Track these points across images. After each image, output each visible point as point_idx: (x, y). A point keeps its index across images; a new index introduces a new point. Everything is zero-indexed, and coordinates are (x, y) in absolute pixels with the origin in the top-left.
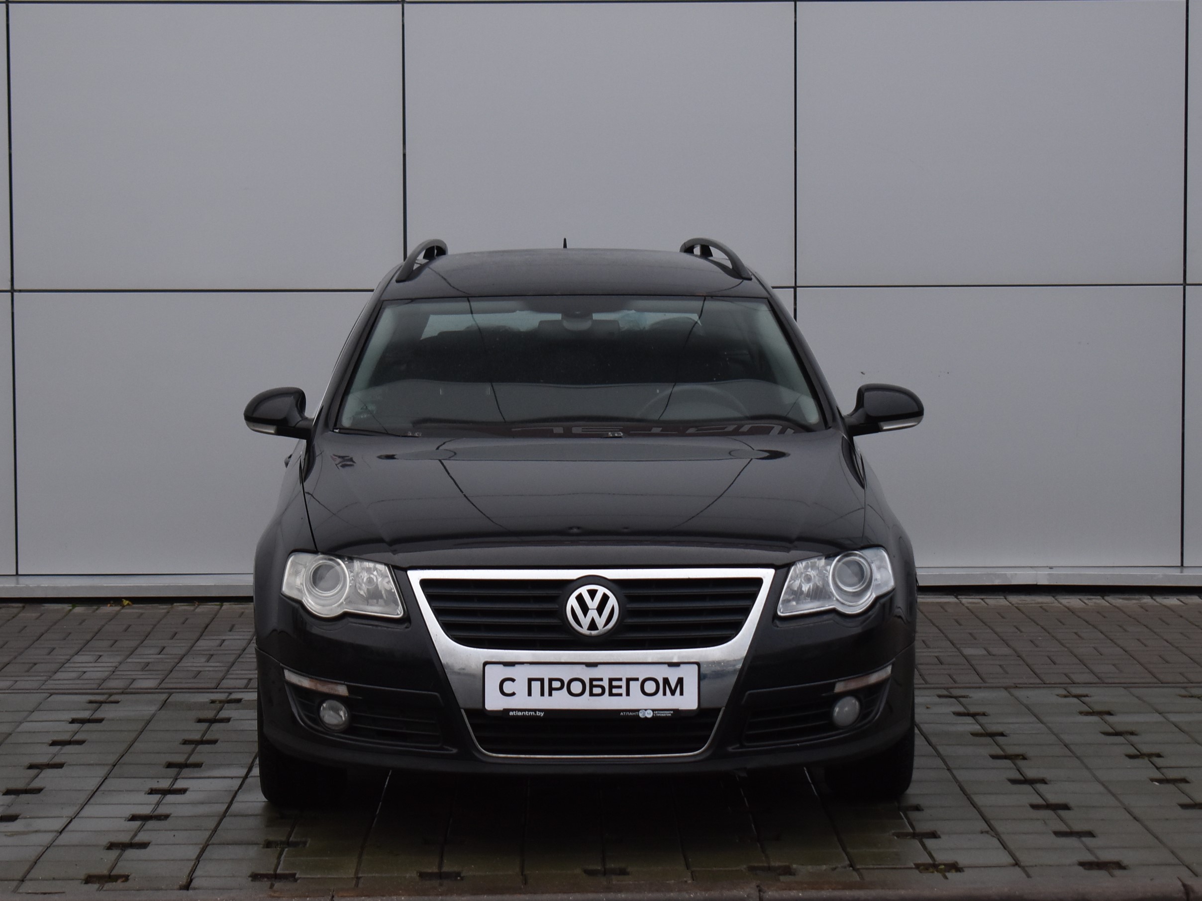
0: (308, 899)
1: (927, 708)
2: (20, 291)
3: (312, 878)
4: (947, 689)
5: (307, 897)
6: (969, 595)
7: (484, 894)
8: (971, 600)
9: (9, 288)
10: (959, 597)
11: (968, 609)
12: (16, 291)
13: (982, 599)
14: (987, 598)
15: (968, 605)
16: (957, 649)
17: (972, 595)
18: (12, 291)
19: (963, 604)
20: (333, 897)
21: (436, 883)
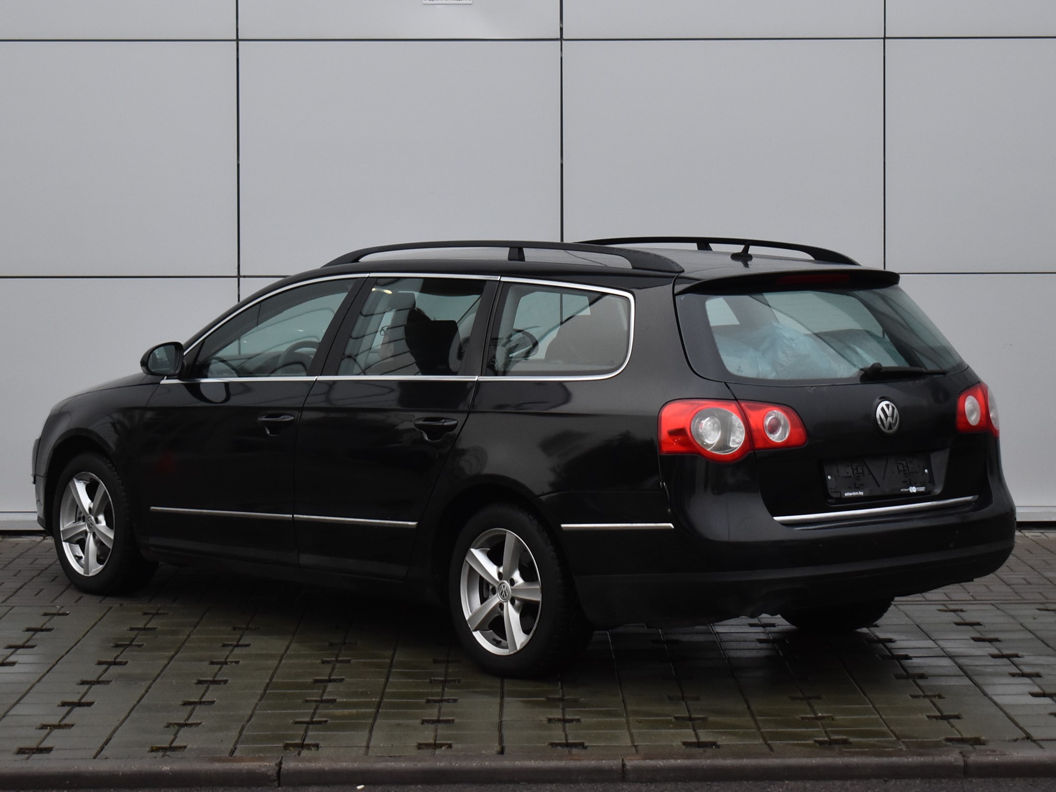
0: (604, 761)
1: (1034, 618)
2: (245, 277)
3: (598, 746)
4: (1043, 603)
5: (603, 760)
6: (1031, 530)
8: (1033, 534)
9: (236, 274)
10: (1022, 531)
11: (1034, 541)
12: (241, 277)
13: (1042, 533)
14: (1046, 532)
15: (1032, 538)
16: (1038, 572)
17: (1033, 530)
18: (239, 276)
19: (1027, 537)
20: (623, 760)
21: (701, 750)
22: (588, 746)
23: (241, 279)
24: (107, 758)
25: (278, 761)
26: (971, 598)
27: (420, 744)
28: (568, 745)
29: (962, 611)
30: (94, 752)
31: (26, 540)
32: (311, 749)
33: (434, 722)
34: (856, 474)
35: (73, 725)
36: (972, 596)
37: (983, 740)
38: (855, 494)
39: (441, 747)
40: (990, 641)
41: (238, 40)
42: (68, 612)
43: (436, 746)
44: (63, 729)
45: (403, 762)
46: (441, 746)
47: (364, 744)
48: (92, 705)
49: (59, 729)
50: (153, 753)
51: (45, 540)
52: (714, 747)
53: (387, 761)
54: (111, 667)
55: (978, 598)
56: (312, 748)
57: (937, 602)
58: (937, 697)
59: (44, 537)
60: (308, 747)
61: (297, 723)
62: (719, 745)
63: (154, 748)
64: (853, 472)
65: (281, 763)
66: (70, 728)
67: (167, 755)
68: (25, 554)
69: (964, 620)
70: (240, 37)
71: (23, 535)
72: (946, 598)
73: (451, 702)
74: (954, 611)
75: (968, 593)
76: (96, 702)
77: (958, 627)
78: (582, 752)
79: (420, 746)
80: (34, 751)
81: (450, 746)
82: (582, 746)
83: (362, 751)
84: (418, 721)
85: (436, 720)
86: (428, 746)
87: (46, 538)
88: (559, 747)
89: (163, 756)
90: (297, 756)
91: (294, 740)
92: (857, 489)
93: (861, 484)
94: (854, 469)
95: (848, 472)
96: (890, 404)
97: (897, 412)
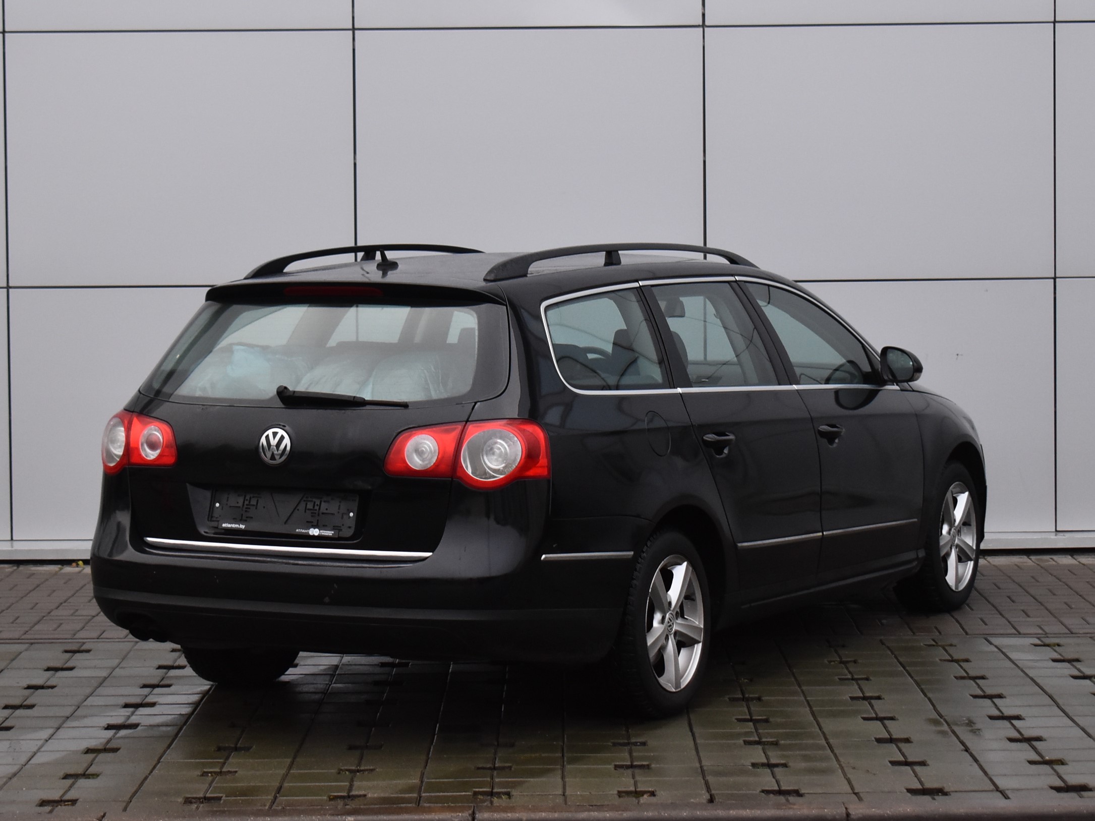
22: (804, 793)
25: (470, 812)
27: (619, 792)
28: (780, 792)
33: (628, 767)
34: (247, 505)
38: (234, 526)
39: (643, 795)
41: (354, 29)
43: (638, 794)
45: (607, 811)
46: (642, 793)
47: (560, 792)
52: (940, 794)
53: (589, 811)
56: (503, 797)
60: (498, 795)
61: (479, 768)
62: (947, 792)
63: (331, 797)
64: (244, 502)
70: (356, 26)
73: (639, 746)
78: (800, 799)
79: (620, 794)
80: (201, 800)
81: (653, 794)
82: (797, 793)
83: (559, 800)
84: (611, 767)
85: (629, 765)
86: (628, 793)
88: (772, 795)
89: (344, 805)
90: (490, 805)
91: (482, 788)
92: (241, 521)
93: (247, 517)
94: (247, 500)
95: (238, 503)
96: (281, 432)
97: (287, 441)
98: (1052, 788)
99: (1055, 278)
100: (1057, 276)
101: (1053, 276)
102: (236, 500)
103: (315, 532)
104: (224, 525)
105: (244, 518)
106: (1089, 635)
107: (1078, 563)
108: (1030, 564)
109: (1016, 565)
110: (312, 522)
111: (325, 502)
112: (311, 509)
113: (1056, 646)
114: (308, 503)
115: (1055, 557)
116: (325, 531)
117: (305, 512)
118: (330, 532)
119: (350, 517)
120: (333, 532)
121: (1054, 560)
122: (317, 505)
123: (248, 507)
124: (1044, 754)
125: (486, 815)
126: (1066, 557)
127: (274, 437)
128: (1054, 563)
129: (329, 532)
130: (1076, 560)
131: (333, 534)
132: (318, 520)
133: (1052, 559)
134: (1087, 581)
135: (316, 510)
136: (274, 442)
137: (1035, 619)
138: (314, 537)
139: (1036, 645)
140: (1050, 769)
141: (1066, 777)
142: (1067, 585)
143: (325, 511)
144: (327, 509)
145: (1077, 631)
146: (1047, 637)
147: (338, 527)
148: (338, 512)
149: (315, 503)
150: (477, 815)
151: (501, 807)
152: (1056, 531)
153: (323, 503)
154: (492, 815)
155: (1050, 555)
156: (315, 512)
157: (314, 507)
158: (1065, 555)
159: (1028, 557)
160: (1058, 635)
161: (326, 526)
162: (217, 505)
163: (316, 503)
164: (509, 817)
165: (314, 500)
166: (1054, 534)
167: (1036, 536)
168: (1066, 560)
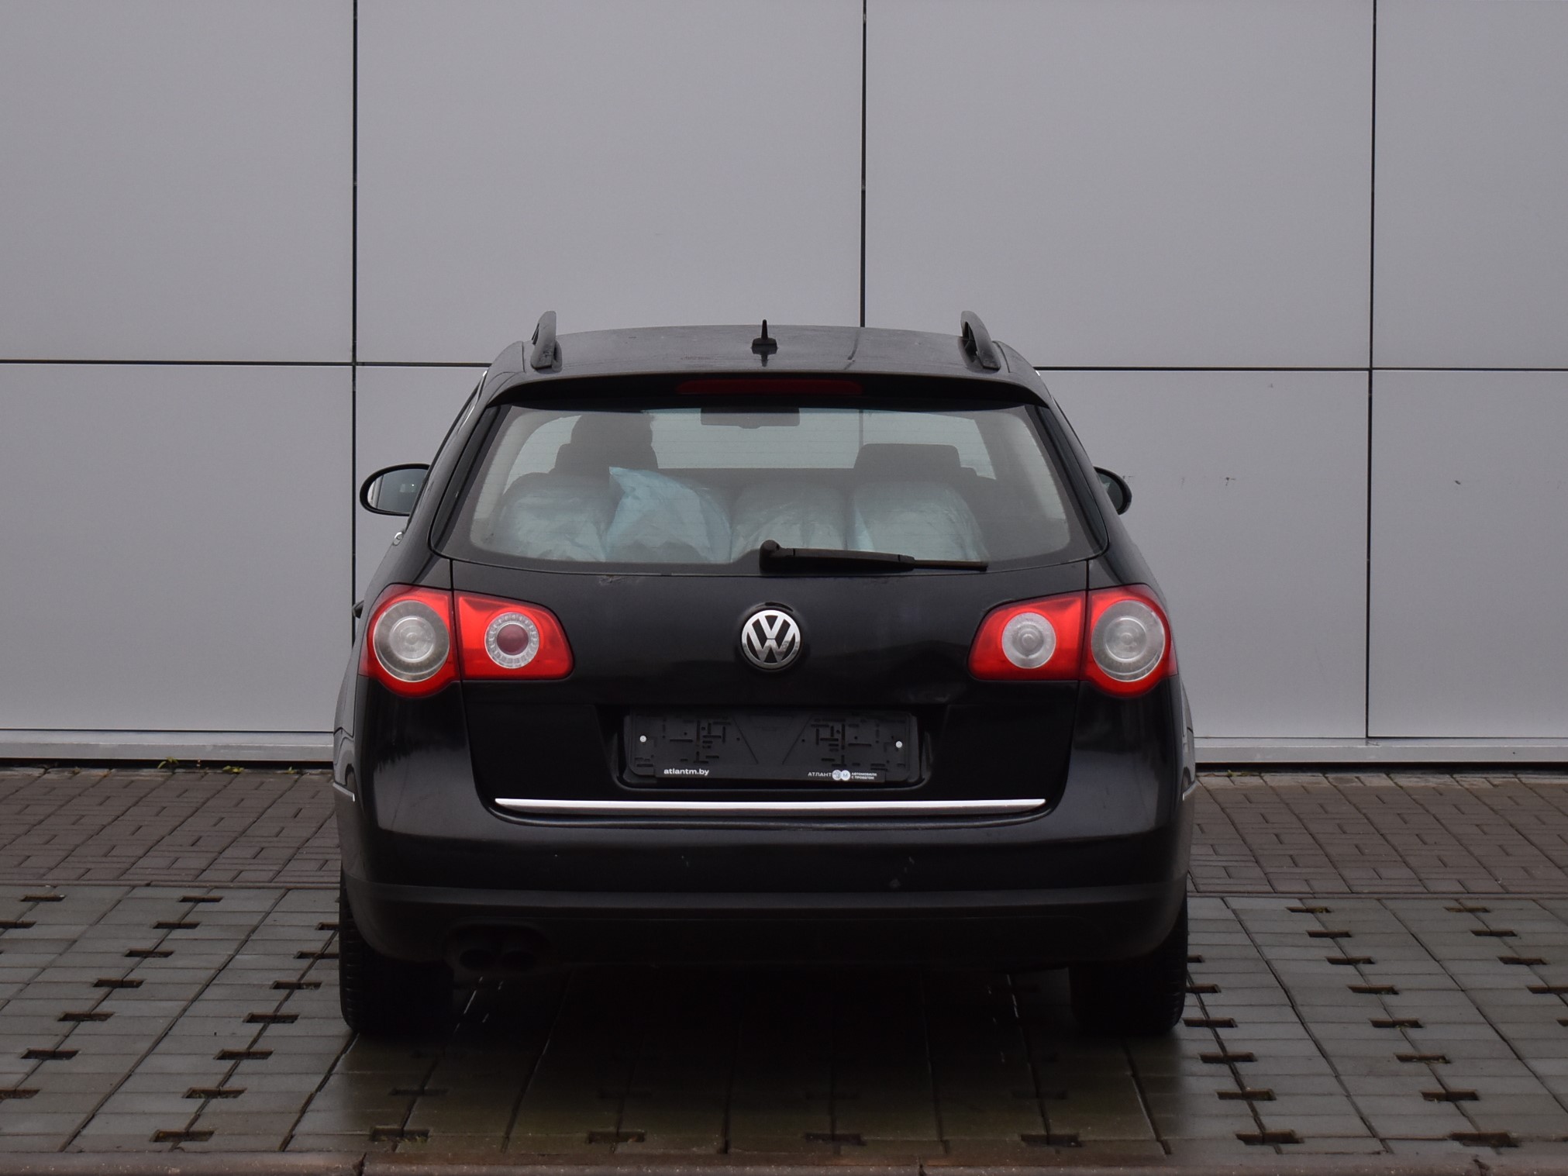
0: (890, 1168)
2: (363, 364)
3: (883, 1141)
5: (889, 1166)
7: (1119, 1165)
9: (350, 360)
12: (358, 364)
18: (354, 364)
20: (921, 1166)
21: (1051, 1150)
22: (866, 1141)
23: (357, 367)
24: (81, 1152)
25: (358, 1162)
26: (1501, 890)
27: (593, 1134)
29: (1485, 910)
30: (63, 1140)
31: (16, 773)
32: (416, 1140)
33: (619, 1095)
34: (705, 737)
35: (36, 1092)
36: (1502, 886)
37: (1514, 1139)
38: (687, 772)
39: (626, 1140)
40: (1529, 963)
42: (62, 896)
43: (619, 1138)
44: (20, 1098)
45: (561, 1164)
46: (626, 1137)
47: (503, 1132)
48: (74, 1058)
49: (14, 1098)
50: (158, 1144)
51: (46, 775)
52: (1073, 1145)
53: (534, 1164)
54: (115, 990)
55: (1511, 889)
56: (417, 1137)
57: (1445, 896)
58: (1440, 1060)
59: (46, 769)
60: (412, 1135)
61: (396, 1093)
62: (1082, 1142)
63: (161, 1135)
64: (698, 732)
65: (362, 1164)
66: (32, 1096)
67: (178, 1148)
68: (11, 797)
69: (1487, 927)
71: (13, 766)
72: (1461, 889)
74: (1472, 911)
75: (1496, 880)
76: (80, 1052)
77: (1479, 938)
78: (856, 1151)
79: (593, 1137)
81: (641, 1138)
82: (856, 1140)
83: (498, 1145)
84: (595, 1093)
85: (623, 1092)
86: (605, 1136)
87: (50, 770)
88: (818, 1143)
89: (172, 1150)
90: (390, 1151)
91: (387, 1125)
92: (698, 763)
93: (707, 757)
94: (704, 729)
95: (686, 734)
96: (782, 616)
97: (794, 630)
98: (1241, 1137)
99: (1370, 370)
100: (1374, 366)
101: (1368, 366)
102: (686, 730)
103: (844, 775)
104: (666, 772)
105: (702, 758)
106: (1376, 896)
107: (1394, 785)
108: (1324, 786)
109: (1303, 787)
110: (833, 760)
111: (850, 726)
112: (826, 739)
113: (1324, 912)
114: (821, 729)
115: (1362, 776)
116: (860, 774)
117: (817, 743)
118: (870, 774)
119: (897, 749)
120: (875, 775)
121: (1360, 780)
122: (838, 731)
123: (708, 739)
124: (1245, 1081)
125: (380, 1168)
126: (1379, 776)
127: (771, 626)
128: (1360, 784)
129: (867, 774)
130: (1392, 780)
131: (875, 777)
132: (843, 756)
133: (1357, 778)
134: (1399, 812)
135: (837, 740)
136: (771, 633)
137: (1304, 870)
138: (841, 783)
139: (1293, 910)
140: (1247, 1106)
141: (1265, 1120)
142: (1368, 819)
143: (854, 742)
144: (856, 738)
145: (1359, 889)
146: (1315, 898)
147: (880, 765)
148: (877, 742)
149: (832, 727)
150: (366, 1168)
151: (406, 1155)
152: (1367, 737)
153: (847, 728)
154: (389, 1168)
155: (1357, 772)
156: (836, 743)
157: (832, 735)
158: (1378, 772)
159: (1324, 774)
160: (1330, 895)
161: (858, 765)
162: (643, 739)
163: (835, 729)
164: (413, 1171)
165: (831, 724)
166: (1364, 741)
167: (1335, 745)
168: (1378, 781)
